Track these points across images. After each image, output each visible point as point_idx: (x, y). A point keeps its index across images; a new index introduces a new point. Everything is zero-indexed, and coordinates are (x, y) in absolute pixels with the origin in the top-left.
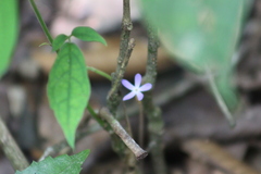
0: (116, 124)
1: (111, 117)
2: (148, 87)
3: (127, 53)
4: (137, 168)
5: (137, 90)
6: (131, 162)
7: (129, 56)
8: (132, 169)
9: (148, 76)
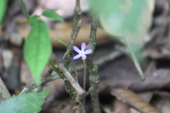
0: (68, 74)
1: (66, 69)
2: (90, 51)
3: (77, 29)
4: (81, 103)
5: (82, 53)
6: (77, 99)
7: (78, 31)
8: (77, 104)
9: (90, 45)
